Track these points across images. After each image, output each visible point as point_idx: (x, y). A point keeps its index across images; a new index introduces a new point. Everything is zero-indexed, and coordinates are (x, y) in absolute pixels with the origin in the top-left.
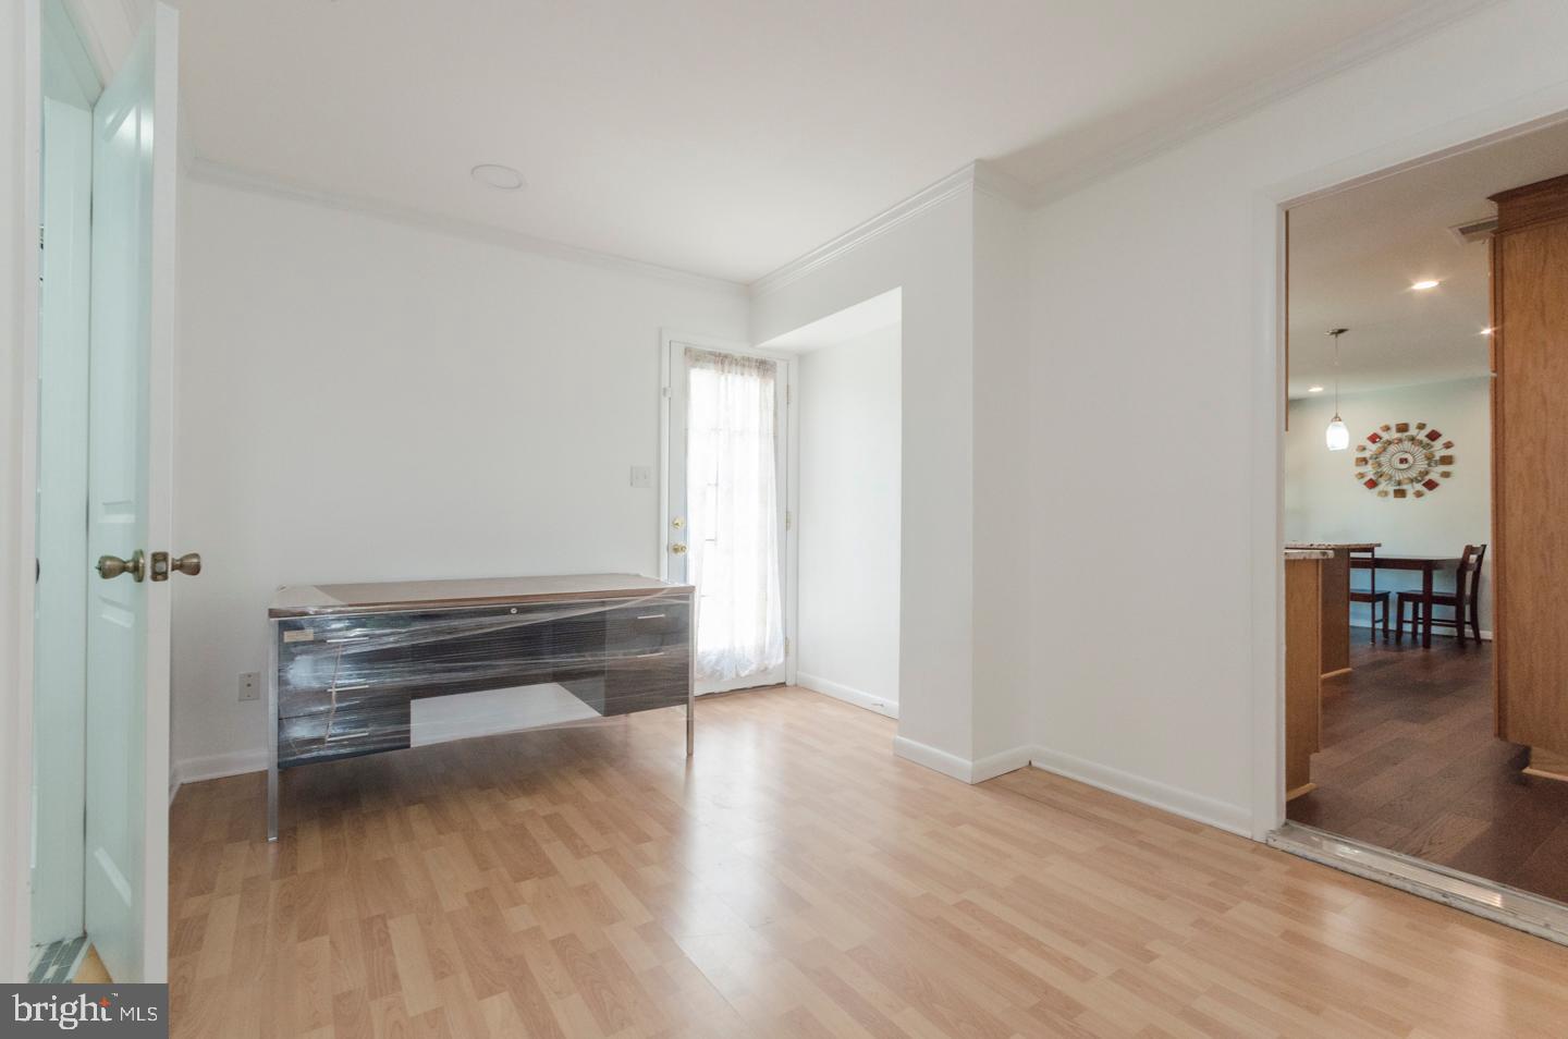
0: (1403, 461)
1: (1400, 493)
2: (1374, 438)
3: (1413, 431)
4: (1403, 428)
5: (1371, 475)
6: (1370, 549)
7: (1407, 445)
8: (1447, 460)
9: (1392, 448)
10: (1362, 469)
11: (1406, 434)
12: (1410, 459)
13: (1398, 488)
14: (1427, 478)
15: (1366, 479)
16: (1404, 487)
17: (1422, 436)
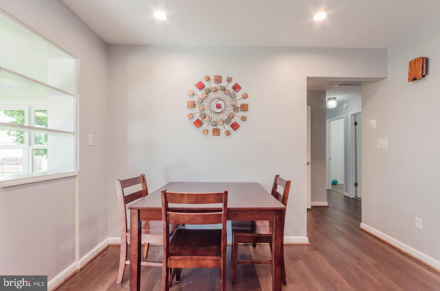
0: (219, 106)
1: (217, 132)
2: (201, 86)
3: (224, 83)
4: (218, 80)
5: (197, 117)
6: (222, 197)
7: (220, 94)
8: (244, 108)
9: (212, 95)
10: (192, 111)
11: (220, 84)
12: (223, 106)
13: (215, 127)
14: (233, 121)
15: (195, 119)
16: (219, 127)
17: (230, 87)
